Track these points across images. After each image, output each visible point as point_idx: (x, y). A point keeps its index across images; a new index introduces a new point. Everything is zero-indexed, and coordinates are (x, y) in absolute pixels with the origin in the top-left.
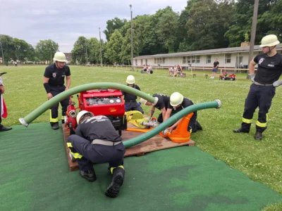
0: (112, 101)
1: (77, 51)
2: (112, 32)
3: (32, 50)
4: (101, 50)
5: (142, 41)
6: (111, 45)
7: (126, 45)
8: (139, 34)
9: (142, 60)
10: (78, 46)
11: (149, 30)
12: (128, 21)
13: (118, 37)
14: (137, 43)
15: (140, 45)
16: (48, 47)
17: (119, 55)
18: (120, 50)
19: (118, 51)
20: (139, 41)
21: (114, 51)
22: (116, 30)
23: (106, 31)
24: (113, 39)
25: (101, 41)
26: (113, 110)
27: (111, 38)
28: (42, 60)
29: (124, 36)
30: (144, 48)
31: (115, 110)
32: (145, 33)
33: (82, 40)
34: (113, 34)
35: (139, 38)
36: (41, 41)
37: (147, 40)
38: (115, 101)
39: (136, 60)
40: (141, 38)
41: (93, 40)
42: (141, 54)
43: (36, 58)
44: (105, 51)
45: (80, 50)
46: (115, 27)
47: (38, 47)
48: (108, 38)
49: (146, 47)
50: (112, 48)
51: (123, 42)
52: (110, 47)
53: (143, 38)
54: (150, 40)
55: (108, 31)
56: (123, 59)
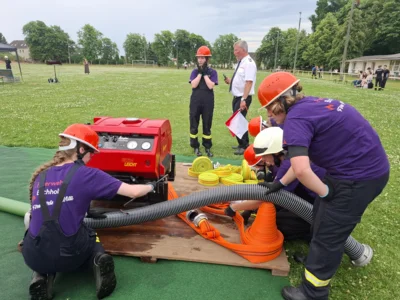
0: (132, 145)
1: (264, 49)
2: (323, 17)
4: (297, 49)
5: (373, 30)
6: (316, 39)
7: (341, 37)
8: (370, 18)
9: (365, 64)
10: (267, 42)
11: (391, 11)
13: (331, 25)
14: (362, 34)
16: (229, 45)
17: (326, 54)
18: (330, 48)
19: (325, 49)
20: (367, 30)
21: (319, 48)
22: (330, 14)
23: (313, 17)
24: (321, 29)
25: (304, 32)
26: (130, 164)
27: (317, 30)
28: (219, 62)
29: (342, 23)
30: (376, 42)
31: (134, 165)
32: (381, 15)
33: (275, 33)
34: (323, 21)
35: (370, 25)
36: (221, 37)
37: (383, 28)
38: (140, 145)
39: (355, 64)
40: (374, 24)
41: (291, 32)
42: (367, 53)
44: (305, 48)
45: (268, 47)
46: (331, 9)
47: (216, 45)
48: (314, 28)
49: (381, 41)
50: (317, 43)
51: (338, 33)
52: (314, 42)
53: (377, 24)
54: (390, 28)
55: (316, 16)
56: (332, 61)
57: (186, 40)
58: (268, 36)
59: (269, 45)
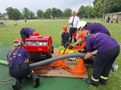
0: (41, 44)
2: (97, 2)
3: (62, 13)
4: (89, 12)
5: (112, 5)
6: (95, 9)
7: (102, 8)
8: (111, 1)
9: (110, 16)
10: (80, 10)
13: (99, 4)
14: (109, 6)
15: (111, 7)
16: (68, 12)
17: (98, 13)
18: (99, 11)
19: (98, 11)
20: (110, 5)
21: (96, 11)
22: (99, 1)
23: (94, 2)
24: (96, 5)
25: (91, 7)
26: (40, 49)
27: (95, 6)
28: (66, 17)
29: (103, 3)
30: (113, 9)
31: (42, 50)
33: (82, 7)
34: (97, 3)
35: (111, 4)
36: (66, 9)
37: (115, 4)
38: (43, 44)
39: (107, 16)
41: (87, 7)
42: (111, 12)
43: (63, 16)
44: (91, 12)
45: (80, 12)
47: (64, 12)
48: (94, 5)
49: (115, 8)
50: (95, 10)
51: (101, 6)
52: (94, 10)
53: (113, 3)
54: (117, 4)
55: (95, 2)
56: (100, 15)
57: (55, 11)
58: (80, 8)
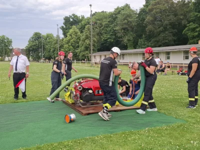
1: (31, 47)
2: (70, 28)
5: (100, 38)
7: (84, 41)
8: (97, 30)
9: (101, 56)
10: (33, 42)
11: (107, 27)
12: (86, 17)
13: (76, 33)
14: (95, 39)
15: (98, 41)
17: (77, 51)
18: (78, 47)
19: (75, 47)
21: (71, 47)
22: (74, 26)
23: (63, 27)
24: (71, 35)
25: (58, 36)
27: (68, 36)
29: (82, 32)
30: (102, 44)
32: (103, 29)
33: (37, 36)
34: (71, 31)
35: (98, 34)
37: (105, 37)
39: (95, 56)
40: (100, 34)
41: (49, 36)
42: (99, 50)
44: (62, 47)
45: (34, 45)
46: (72, 24)
48: (65, 34)
49: (105, 43)
50: (70, 44)
51: (82, 39)
52: (67, 43)
53: (102, 34)
54: (109, 36)
55: (65, 27)
56: (81, 55)
58: (33, 38)
59: (34, 44)
